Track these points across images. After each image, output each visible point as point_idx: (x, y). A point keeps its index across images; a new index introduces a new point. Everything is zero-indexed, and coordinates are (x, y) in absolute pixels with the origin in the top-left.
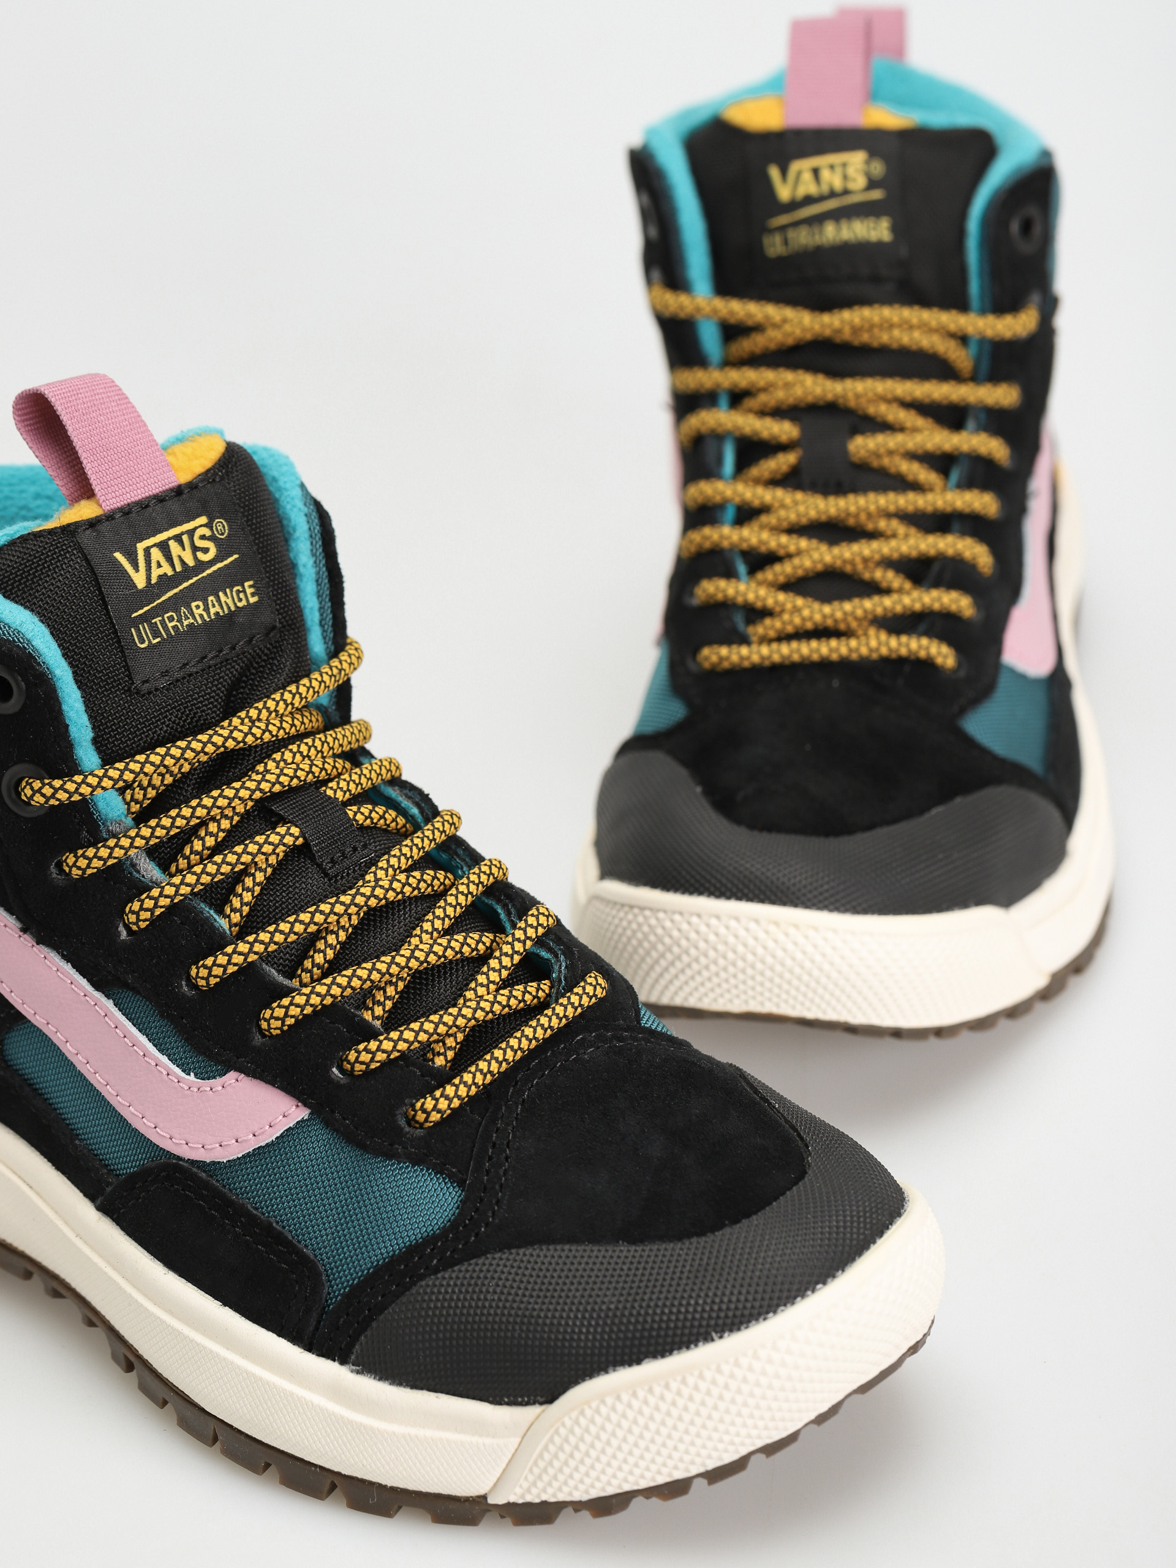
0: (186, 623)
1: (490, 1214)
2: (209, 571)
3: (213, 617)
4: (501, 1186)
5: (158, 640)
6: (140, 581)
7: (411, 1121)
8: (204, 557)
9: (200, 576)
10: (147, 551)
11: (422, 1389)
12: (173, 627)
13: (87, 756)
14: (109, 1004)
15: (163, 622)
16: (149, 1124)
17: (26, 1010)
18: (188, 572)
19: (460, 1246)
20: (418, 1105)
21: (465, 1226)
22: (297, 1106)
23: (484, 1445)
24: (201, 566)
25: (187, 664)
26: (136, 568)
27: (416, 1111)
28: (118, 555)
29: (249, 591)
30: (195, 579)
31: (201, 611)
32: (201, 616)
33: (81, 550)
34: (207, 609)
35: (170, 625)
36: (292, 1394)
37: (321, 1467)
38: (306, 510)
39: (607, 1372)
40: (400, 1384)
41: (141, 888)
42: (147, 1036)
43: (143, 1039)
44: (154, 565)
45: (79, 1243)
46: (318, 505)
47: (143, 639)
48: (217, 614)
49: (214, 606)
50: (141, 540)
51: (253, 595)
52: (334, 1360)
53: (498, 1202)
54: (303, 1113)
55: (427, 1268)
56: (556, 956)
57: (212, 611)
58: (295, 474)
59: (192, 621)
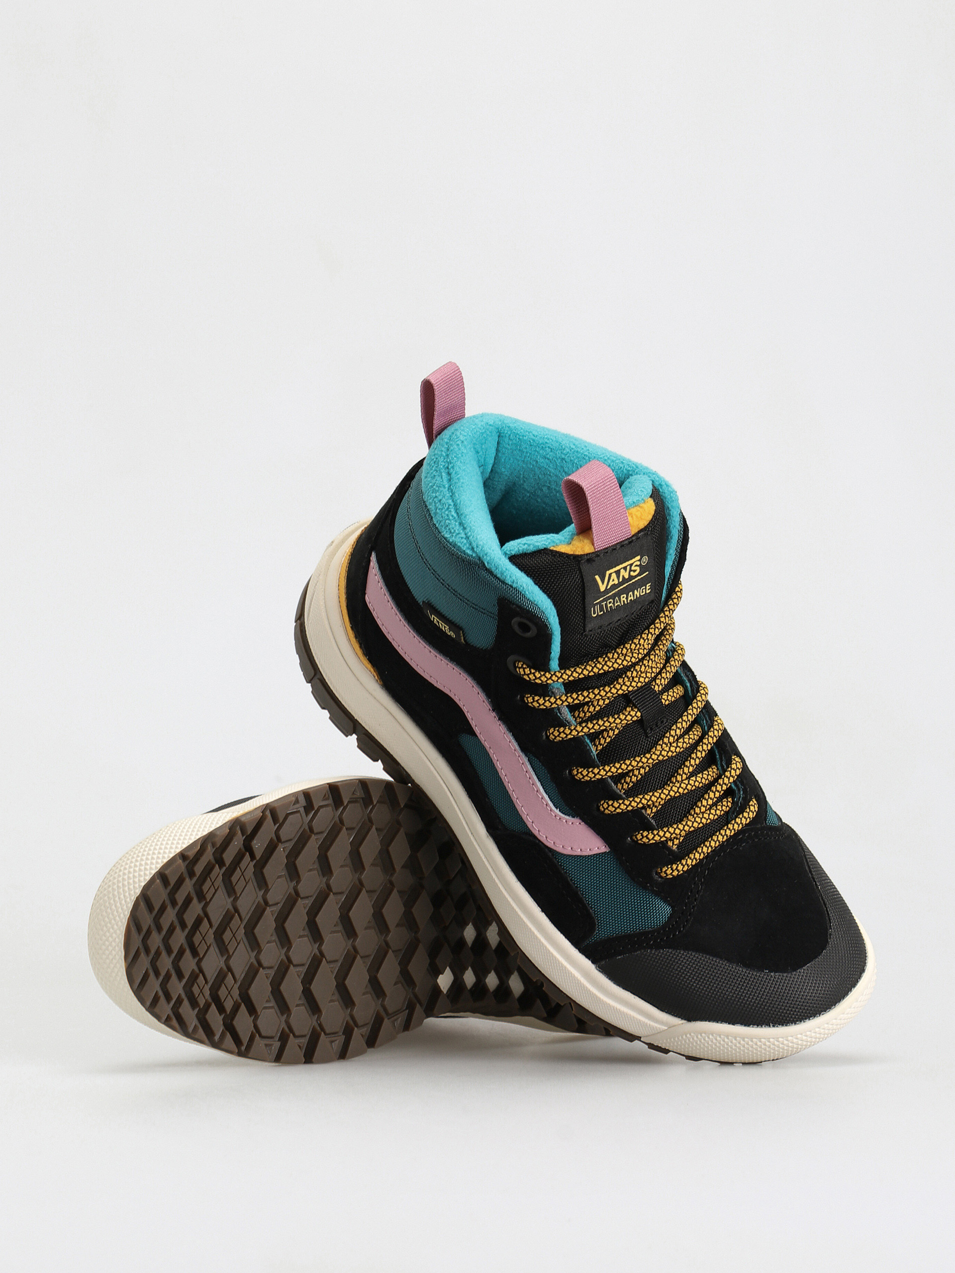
0: (616, 605)
1: (682, 926)
2: (633, 581)
3: (629, 602)
4: (690, 914)
5: (602, 613)
6: (602, 588)
7: (658, 874)
8: (632, 574)
9: (629, 583)
10: (610, 575)
11: (628, 991)
12: (610, 607)
13: (554, 664)
14: (526, 760)
15: (606, 605)
16: (530, 820)
17: (477, 730)
18: (625, 580)
19: (665, 938)
20: (664, 870)
21: (669, 928)
22: (606, 846)
23: (650, 1025)
24: (631, 578)
25: (611, 623)
26: (603, 583)
27: (662, 872)
28: (597, 577)
29: (648, 588)
30: (626, 584)
31: (624, 599)
32: (624, 601)
33: (581, 572)
34: (627, 598)
35: (609, 605)
36: (565, 967)
37: (567, 995)
38: (679, 528)
39: (718, 1022)
40: (619, 986)
41: (561, 723)
42: (541, 783)
43: (539, 784)
44: (611, 580)
45: (472, 838)
46: (684, 520)
47: (595, 612)
48: (631, 600)
49: (631, 596)
50: (609, 570)
51: (649, 589)
52: (589, 959)
53: (687, 921)
54: (607, 850)
55: (647, 944)
56: (739, 790)
57: (629, 599)
58: (679, 507)
59: (619, 603)
